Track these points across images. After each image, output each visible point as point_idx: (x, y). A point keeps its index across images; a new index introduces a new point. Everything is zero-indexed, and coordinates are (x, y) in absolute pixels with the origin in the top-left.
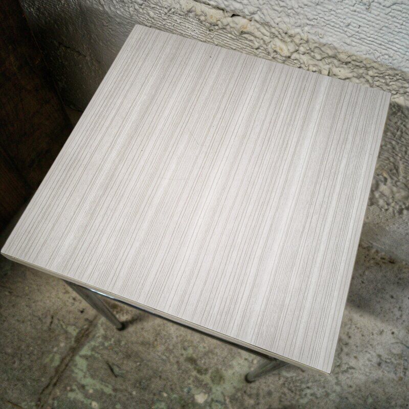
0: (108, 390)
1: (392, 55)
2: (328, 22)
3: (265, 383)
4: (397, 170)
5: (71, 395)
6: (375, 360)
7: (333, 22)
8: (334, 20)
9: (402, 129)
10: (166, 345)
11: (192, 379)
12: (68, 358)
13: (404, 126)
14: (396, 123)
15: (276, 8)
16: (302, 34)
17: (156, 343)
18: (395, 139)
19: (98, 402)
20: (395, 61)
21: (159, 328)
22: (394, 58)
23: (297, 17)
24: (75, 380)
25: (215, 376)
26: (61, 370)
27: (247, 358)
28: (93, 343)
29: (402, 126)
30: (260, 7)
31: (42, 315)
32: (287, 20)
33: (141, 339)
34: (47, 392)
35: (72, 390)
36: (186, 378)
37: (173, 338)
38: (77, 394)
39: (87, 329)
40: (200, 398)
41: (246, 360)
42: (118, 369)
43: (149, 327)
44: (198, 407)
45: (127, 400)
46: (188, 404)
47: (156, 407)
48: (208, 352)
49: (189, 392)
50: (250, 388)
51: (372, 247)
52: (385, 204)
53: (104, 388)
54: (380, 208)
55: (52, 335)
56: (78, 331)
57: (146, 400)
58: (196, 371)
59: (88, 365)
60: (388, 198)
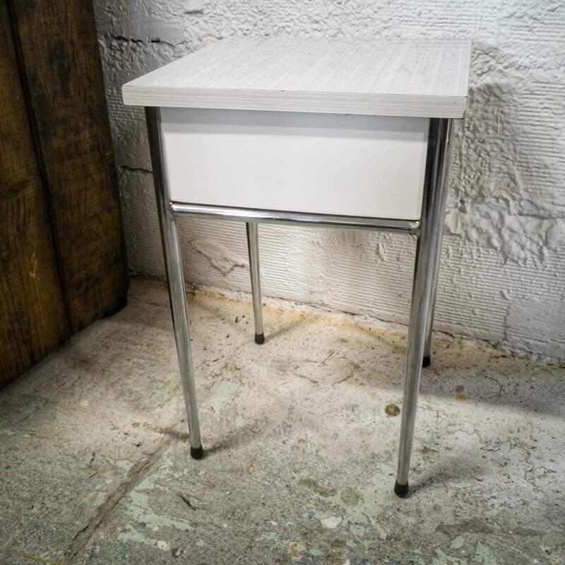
0: (184, 525)
1: (465, 29)
2: (402, 19)
3: (427, 497)
5: (124, 537)
7: (406, 16)
8: (406, 14)
9: (501, 118)
10: (268, 470)
11: (313, 502)
12: (118, 495)
13: (502, 112)
14: (493, 112)
15: (353, 22)
17: (251, 469)
18: (498, 136)
19: (166, 540)
20: (470, 34)
21: (255, 454)
22: (467, 31)
23: (373, 24)
24: (130, 518)
25: (348, 497)
26: (107, 508)
27: (391, 473)
28: (156, 476)
29: (500, 113)
30: (340, 27)
31: (79, 453)
33: (229, 467)
34: (83, 536)
35: (124, 531)
36: (303, 502)
37: (276, 462)
38: (132, 534)
39: (147, 462)
40: (330, 523)
41: (391, 475)
42: (196, 501)
43: (238, 455)
44: (329, 533)
45: (214, 534)
46: (312, 531)
47: (262, 539)
48: (332, 472)
49: (310, 517)
50: (405, 504)
51: (531, 353)
52: (520, 247)
53: (175, 523)
54: (517, 262)
55: (93, 472)
56: (132, 465)
57: (244, 533)
58: (318, 493)
59: (150, 500)
60: (519, 235)
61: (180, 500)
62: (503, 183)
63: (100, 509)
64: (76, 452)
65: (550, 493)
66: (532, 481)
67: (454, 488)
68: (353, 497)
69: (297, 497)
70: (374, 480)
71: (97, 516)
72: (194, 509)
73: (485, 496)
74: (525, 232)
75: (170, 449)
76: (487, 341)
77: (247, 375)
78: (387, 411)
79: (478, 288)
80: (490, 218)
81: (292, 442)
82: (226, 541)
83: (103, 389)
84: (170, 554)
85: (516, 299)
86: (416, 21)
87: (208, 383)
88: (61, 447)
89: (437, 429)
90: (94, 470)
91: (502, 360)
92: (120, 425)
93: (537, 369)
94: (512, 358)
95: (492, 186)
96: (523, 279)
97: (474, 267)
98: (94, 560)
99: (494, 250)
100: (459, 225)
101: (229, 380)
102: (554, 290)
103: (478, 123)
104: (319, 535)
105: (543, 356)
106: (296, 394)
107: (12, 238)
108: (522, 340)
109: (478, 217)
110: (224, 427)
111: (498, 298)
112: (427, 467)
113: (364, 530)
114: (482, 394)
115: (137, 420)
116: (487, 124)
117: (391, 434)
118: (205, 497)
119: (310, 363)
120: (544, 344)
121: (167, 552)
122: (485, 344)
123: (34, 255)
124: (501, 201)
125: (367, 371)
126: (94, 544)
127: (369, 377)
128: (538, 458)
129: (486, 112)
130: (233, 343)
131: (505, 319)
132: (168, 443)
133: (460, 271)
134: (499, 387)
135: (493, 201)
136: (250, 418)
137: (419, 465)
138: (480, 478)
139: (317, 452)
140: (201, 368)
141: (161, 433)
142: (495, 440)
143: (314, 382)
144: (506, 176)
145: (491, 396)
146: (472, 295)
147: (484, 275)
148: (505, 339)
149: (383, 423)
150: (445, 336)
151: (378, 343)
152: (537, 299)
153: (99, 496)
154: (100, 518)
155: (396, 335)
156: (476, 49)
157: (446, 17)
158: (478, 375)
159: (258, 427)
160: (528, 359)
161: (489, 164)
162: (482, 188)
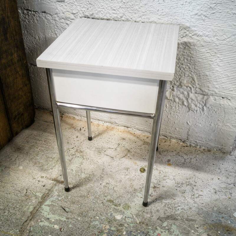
0: (64, 219)
1: (177, 18)
2: (150, 12)
3: (155, 206)
4: (194, 81)
5: (41, 224)
6: (213, 191)
7: (153, 11)
8: (153, 10)
9: (190, 55)
10: (95, 196)
11: (112, 209)
12: (38, 207)
13: (190, 53)
14: (187, 53)
15: (130, 11)
16: (142, 20)
18: (188, 62)
20: (179, 21)
21: (89, 189)
23: (139, 13)
24: (43, 216)
25: (125, 207)
26: (34, 212)
28: (52, 199)
29: (189, 54)
30: (124, 13)
31: (21, 189)
32: (135, 15)
33: (80, 195)
34: (26, 224)
35: (41, 221)
36: (108, 209)
37: (98, 193)
38: (45, 222)
39: (48, 193)
40: (119, 217)
41: (141, 198)
42: (68, 209)
43: (83, 189)
44: (118, 221)
45: (76, 222)
46: (112, 221)
47: (93, 224)
48: (119, 197)
49: (111, 215)
50: (146, 209)
51: (197, 145)
52: (195, 106)
53: (60, 218)
54: (193, 111)
55: (27, 198)
56: (42, 194)
57: (86, 222)
58: (114, 205)
59: (50, 209)
60: (195, 101)
61: (61, 209)
62: (189, 81)
63: (31, 213)
64: (19, 189)
65: (200, 204)
66: (193, 199)
67: (165, 203)
68: (127, 207)
69: (106, 207)
70: (135, 200)
71: (30, 216)
72: (67, 212)
73: (176, 206)
74: (197, 100)
75: (57, 188)
76: (180, 140)
77: (85, 155)
78: (140, 170)
79: (178, 120)
80: (184, 94)
81: (104, 184)
82: (80, 225)
84: (59, 230)
85: (193, 125)
86: (156, 13)
87: (70, 158)
88: (13, 187)
89: (159, 178)
90: (27, 197)
91: (186, 148)
92: (36, 177)
93: (199, 152)
94: (190, 147)
95: (185, 82)
96: (195, 118)
97: (177, 112)
99: (184, 106)
100: (171, 96)
101: (78, 157)
102: (207, 122)
103: (180, 56)
104: (114, 222)
105: (201, 147)
106: (105, 163)
108: (194, 140)
109: (179, 93)
110: (77, 178)
111: (185, 124)
112: (155, 194)
113: (131, 220)
114: (177, 163)
115: (43, 175)
116: (184, 57)
117: (142, 180)
118: (71, 208)
119: (110, 149)
120: (202, 142)
122: (180, 141)
124: (188, 88)
125: (133, 153)
126: (30, 227)
127: (134, 155)
128: (196, 190)
129: (184, 52)
130: (79, 140)
131: (188, 132)
132: (55, 185)
133: (171, 113)
134: (184, 160)
135: (185, 87)
136: (87, 174)
137: (152, 193)
138: (174, 198)
139: (113, 188)
140: (67, 151)
141: (53, 180)
142: (181, 183)
143: (112, 158)
144: (191, 78)
145: (181, 164)
146: (176, 123)
147: (180, 115)
148: (188, 139)
149: (139, 176)
150: (164, 137)
151: (137, 140)
152: (200, 126)
153: (30, 208)
154: (31, 217)
155: (144, 136)
156: (181, 27)
157: (169, 12)
158: (176, 154)
160: (196, 147)
161: (184, 73)
162: (181, 82)
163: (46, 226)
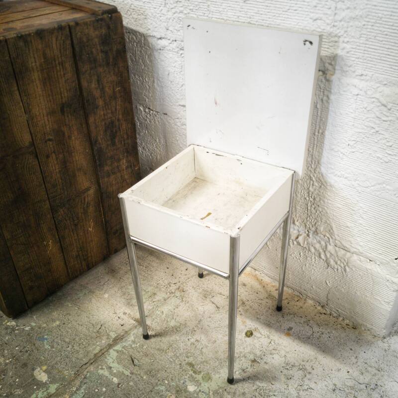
0: (127, 373)
3: (242, 387)
5: (101, 372)
6: (331, 387)
10: (175, 353)
11: (188, 375)
12: (105, 350)
17: (168, 350)
19: (117, 378)
21: (172, 343)
24: (106, 363)
25: (205, 377)
26: (99, 355)
28: (124, 344)
31: (96, 323)
33: (158, 347)
34: (84, 367)
35: (102, 369)
36: (184, 374)
37: (181, 350)
38: (105, 371)
39: (123, 336)
40: (191, 388)
42: (137, 361)
43: (165, 341)
44: (188, 393)
45: (139, 380)
46: (181, 390)
47: (158, 388)
48: (204, 362)
49: (184, 383)
50: (230, 388)
51: (340, 316)
52: (335, 263)
53: (124, 371)
54: (333, 269)
55: (98, 335)
56: (116, 335)
57: (152, 383)
58: (192, 371)
59: (117, 356)
60: (335, 257)
61: (130, 359)
62: (327, 229)
63: (95, 355)
64: (94, 323)
66: (299, 391)
67: (257, 385)
68: (208, 378)
69: (182, 371)
71: (93, 358)
72: (135, 365)
73: (271, 393)
74: (337, 256)
75: (135, 331)
76: (319, 302)
77: (187, 296)
78: (246, 333)
79: (315, 276)
80: (320, 243)
81: (192, 340)
82: (142, 385)
83: (116, 289)
84: (117, 385)
85: (333, 287)
87: (166, 297)
88: (89, 318)
89: (266, 350)
91: (323, 316)
92: (118, 312)
93: (339, 326)
94: (329, 316)
95: (322, 229)
96: (336, 278)
97: (313, 265)
98: (85, 380)
99: (322, 260)
100: (306, 243)
101: (177, 297)
102: (352, 289)
103: (316, 196)
104: (184, 393)
105: (345, 319)
106: (206, 313)
107: (80, 214)
108: (335, 308)
109: (315, 241)
110: (164, 324)
111: (324, 284)
112: (251, 370)
113: (205, 396)
114: (300, 335)
115: (126, 311)
116: (320, 198)
117: (242, 347)
118: (142, 361)
119: (221, 295)
120: (346, 313)
121: (116, 384)
122: (318, 304)
123: (91, 220)
124: (326, 237)
125: (248, 307)
126: (88, 372)
127: (246, 311)
129: (320, 192)
130: (188, 274)
131: (327, 295)
132: (136, 327)
133: (306, 265)
134: (311, 332)
135: (322, 236)
136: (178, 322)
137: (247, 368)
138: (273, 383)
139: (202, 348)
140: (166, 286)
141: (135, 321)
142: (292, 364)
143: (218, 308)
144: (329, 226)
145: (304, 337)
146: (312, 279)
147: (317, 270)
148: (327, 305)
149: (241, 340)
150: (299, 294)
151: (262, 290)
152: (343, 290)
153: (97, 348)
154: (94, 360)
155: (274, 286)
158: (304, 322)
159: (180, 328)
160: (337, 319)
161: (321, 218)
162: (317, 228)
163: (104, 376)
